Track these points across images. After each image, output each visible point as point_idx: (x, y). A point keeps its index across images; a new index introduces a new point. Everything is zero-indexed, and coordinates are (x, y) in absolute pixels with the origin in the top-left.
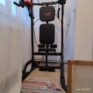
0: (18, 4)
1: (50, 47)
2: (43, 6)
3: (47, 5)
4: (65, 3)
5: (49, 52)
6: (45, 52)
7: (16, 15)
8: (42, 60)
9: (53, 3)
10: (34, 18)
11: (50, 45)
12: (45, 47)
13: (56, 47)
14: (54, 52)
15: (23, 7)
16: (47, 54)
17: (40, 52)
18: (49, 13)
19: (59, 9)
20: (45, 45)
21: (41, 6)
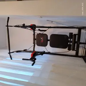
0: (33, 62)
1: (72, 40)
2: (36, 43)
3: (36, 39)
4: (35, 25)
5: (76, 41)
6: (76, 44)
7: (41, 66)
8: (84, 48)
9: (34, 34)
10: (44, 52)
11: (69, 39)
12: (71, 44)
13: (72, 33)
14: (77, 36)
15: (35, 59)
16: (79, 43)
17: (75, 49)
18: (41, 38)
19: (39, 30)
20: (69, 43)
21: (36, 44)
